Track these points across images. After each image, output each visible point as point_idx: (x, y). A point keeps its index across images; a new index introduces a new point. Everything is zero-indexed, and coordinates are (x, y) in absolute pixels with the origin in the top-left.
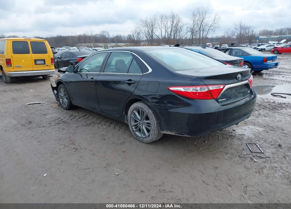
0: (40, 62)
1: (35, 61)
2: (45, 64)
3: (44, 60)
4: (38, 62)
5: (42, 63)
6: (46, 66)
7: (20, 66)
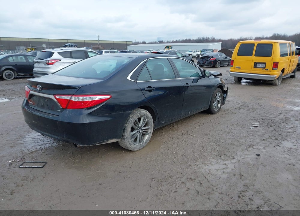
0: (260, 65)
1: (256, 64)
2: (265, 68)
3: (265, 63)
4: (258, 65)
5: (262, 67)
6: (266, 70)
7: (240, 68)
